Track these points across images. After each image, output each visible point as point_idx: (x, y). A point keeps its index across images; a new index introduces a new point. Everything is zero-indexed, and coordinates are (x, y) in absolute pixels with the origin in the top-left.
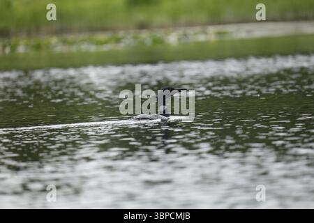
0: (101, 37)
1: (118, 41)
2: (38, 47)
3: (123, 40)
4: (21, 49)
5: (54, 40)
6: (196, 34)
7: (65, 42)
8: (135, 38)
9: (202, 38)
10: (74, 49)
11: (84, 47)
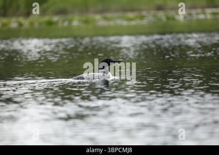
0: (131, 15)
1: (142, 18)
2: (87, 22)
3: (146, 18)
4: (75, 23)
5: (98, 17)
6: (197, 14)
7: (106, 19)
8: (154, 16)
9: (202, 17)
10: (111, 23)
11: (119, 22)
